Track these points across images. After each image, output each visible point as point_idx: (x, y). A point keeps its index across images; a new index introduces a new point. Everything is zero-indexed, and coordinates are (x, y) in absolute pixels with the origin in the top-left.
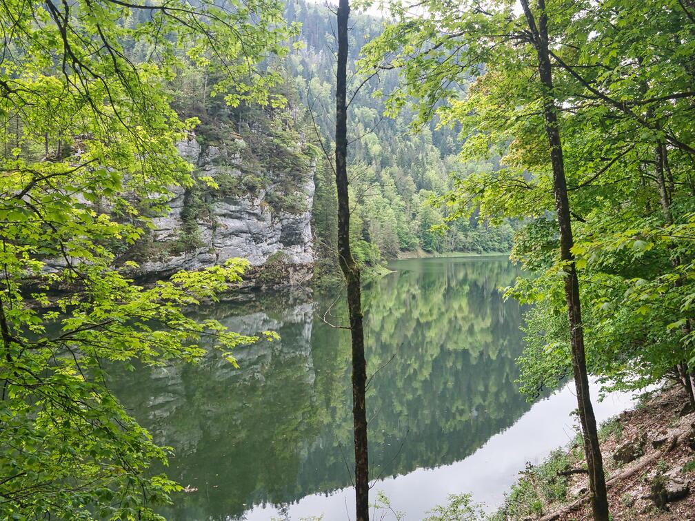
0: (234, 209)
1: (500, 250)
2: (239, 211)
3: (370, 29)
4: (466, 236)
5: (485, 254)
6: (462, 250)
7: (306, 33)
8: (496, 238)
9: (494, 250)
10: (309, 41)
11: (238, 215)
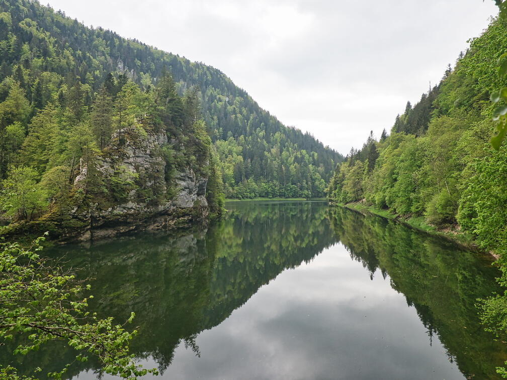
0: (182, 175)
1: (250, 198)
2: (184, 176)
3: (164, 59)
4: (233, 189)
5: (243, 200)
6: (231, 198)
7: (123, 58)
8: (248, 191)
9: (247, 197)
10: (124, 63)
11: (184, 178)
